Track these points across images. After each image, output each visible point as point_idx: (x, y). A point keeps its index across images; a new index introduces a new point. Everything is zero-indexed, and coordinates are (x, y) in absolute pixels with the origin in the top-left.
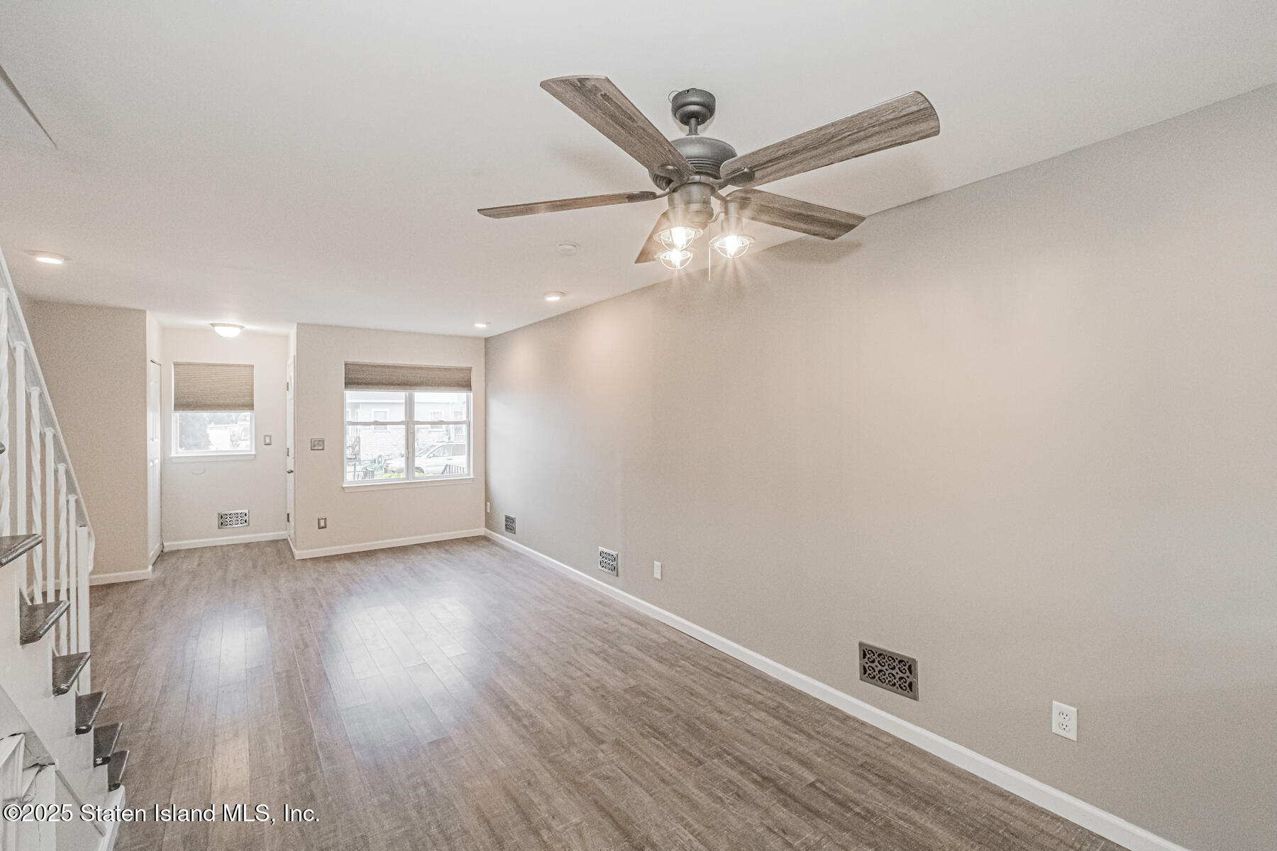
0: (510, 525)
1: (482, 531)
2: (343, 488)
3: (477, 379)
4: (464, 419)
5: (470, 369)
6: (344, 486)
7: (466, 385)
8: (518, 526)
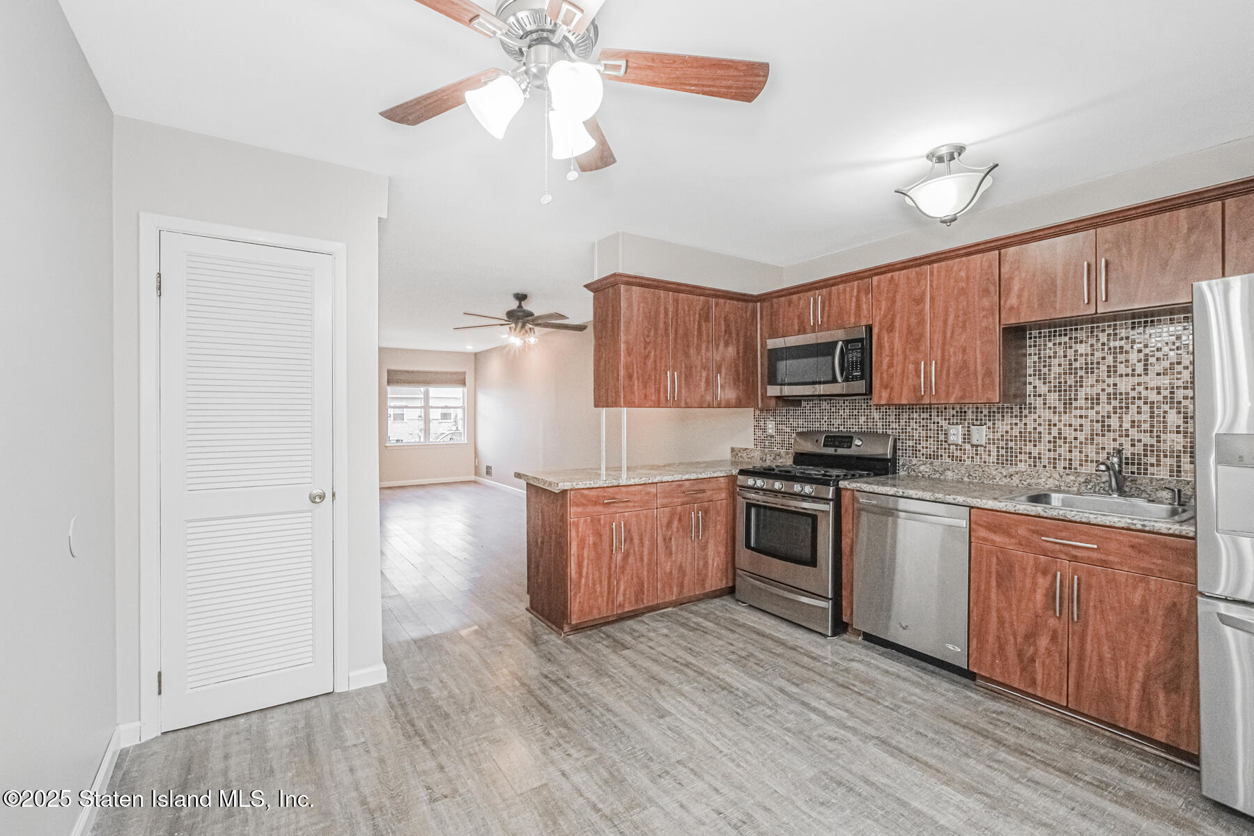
0: (489, 471)
1: (473, 478)
2: (386, 447)
3: (469, 379)
4: (461, 404)
5: (465, 373)
6: (387, 445)
7: (463, 383)
8: (493, 471)
